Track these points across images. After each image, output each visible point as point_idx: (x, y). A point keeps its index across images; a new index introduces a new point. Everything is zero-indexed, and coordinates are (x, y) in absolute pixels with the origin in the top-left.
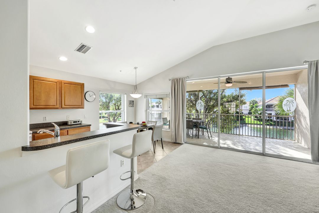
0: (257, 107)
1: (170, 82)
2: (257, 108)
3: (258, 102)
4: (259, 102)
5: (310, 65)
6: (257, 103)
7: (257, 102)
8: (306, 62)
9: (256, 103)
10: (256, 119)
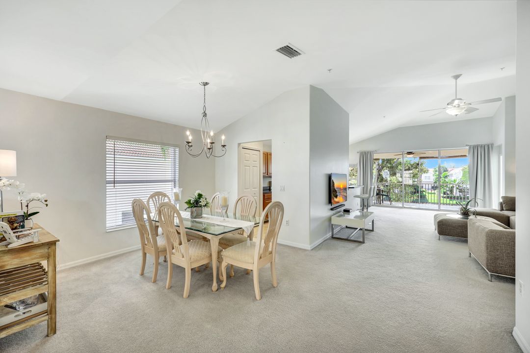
0: (446, 177)
1: (359, 154)
2: (446, 180)
3: (449, 169)
4: (451, 169)
5: (470, 148)
6: (447, 171)
7: (446, 169)
8: (467, 145)
9: (445, 171)
10: (445, 196)
